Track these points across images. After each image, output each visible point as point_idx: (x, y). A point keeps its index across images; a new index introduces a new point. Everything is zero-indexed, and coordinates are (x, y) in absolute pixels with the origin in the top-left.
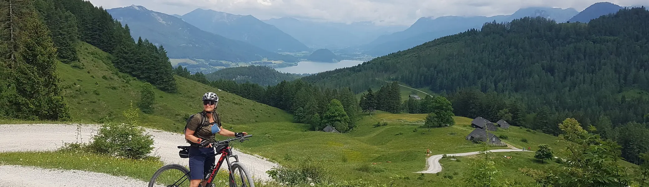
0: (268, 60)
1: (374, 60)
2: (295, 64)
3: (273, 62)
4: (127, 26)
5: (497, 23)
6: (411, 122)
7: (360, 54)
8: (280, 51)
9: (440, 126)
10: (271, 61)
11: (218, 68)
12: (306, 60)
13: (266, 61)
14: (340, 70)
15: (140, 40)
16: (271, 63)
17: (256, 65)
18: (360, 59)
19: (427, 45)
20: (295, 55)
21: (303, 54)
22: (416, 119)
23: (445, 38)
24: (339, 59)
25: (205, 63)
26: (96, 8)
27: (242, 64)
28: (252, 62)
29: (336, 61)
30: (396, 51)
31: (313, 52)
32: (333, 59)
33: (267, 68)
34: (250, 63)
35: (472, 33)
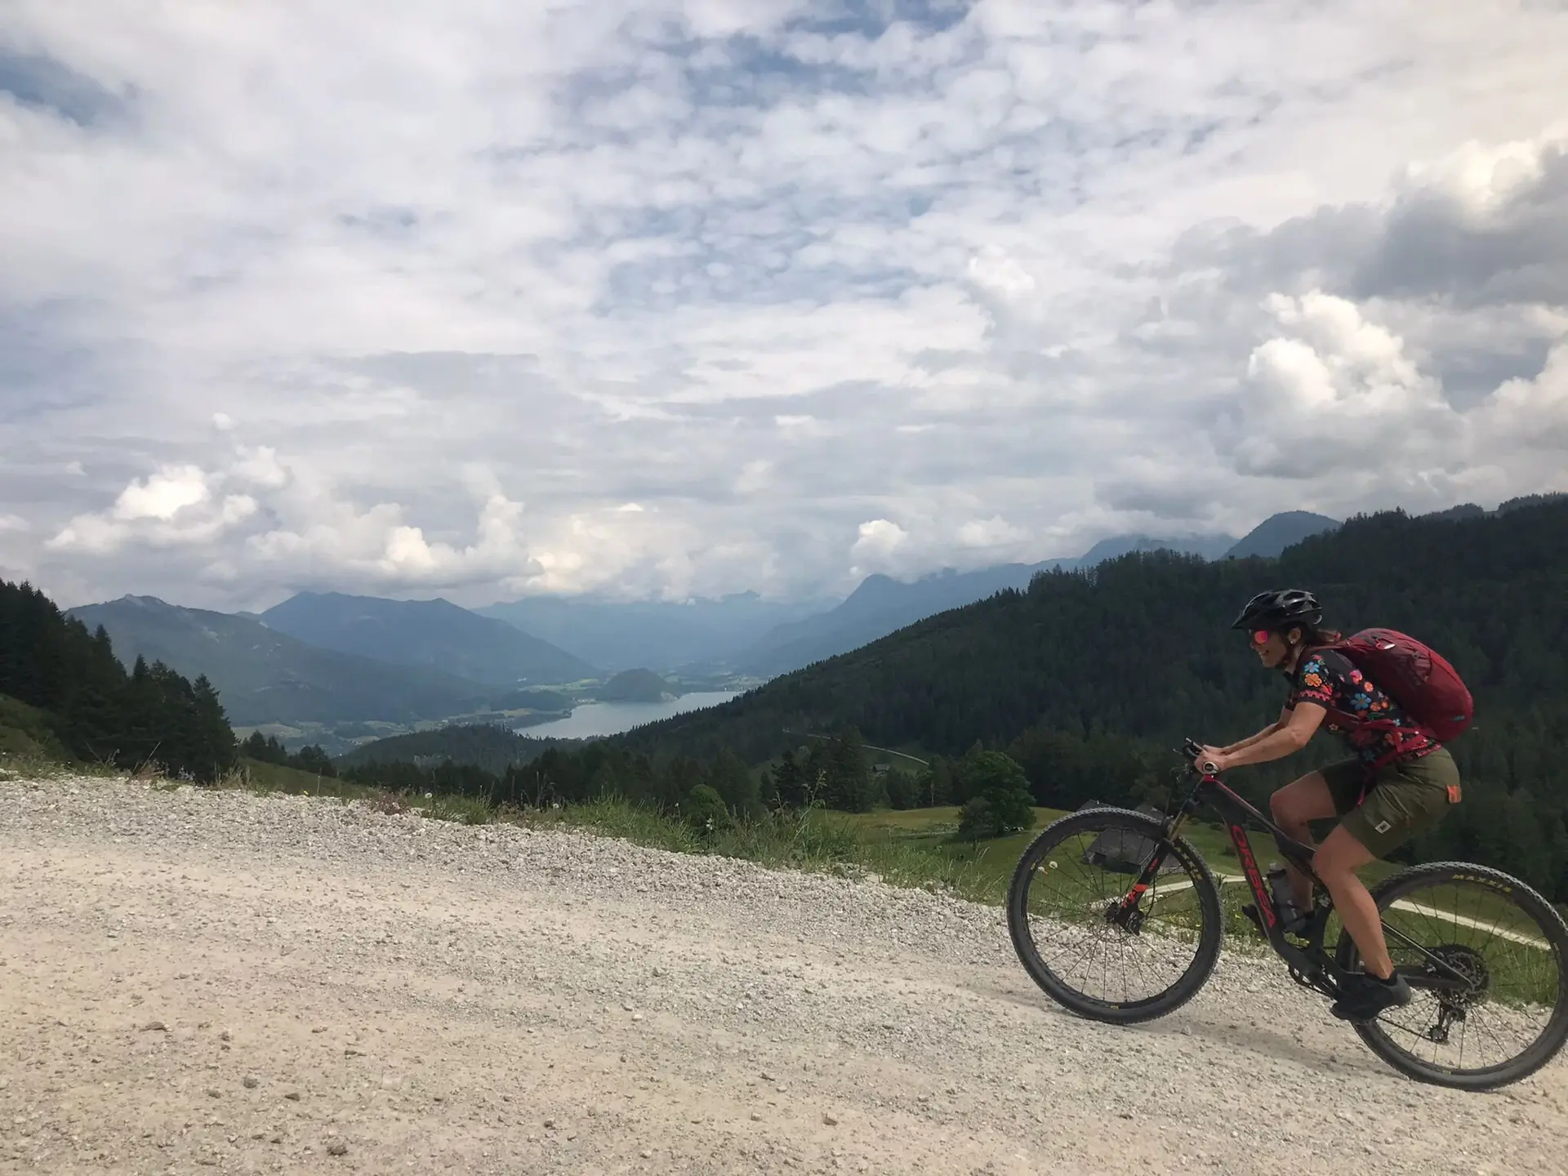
0: (492, 710)
1: (773, 683)
2: (565, 712)
3: (506, 713)
4: (101, 631)
5: (1064, 571)
6: (916, 832)
7: (730, 675)
8: (522, 684)
9: (1000, 833)
10: (502, 712)
11: (359, 742)
12: (593, 700)
13: (490, 713)
14: (688, 716)
15: (140, 664)
16: (502, 716)
17: (462, 725)
18: (731, 688)
19: (899, 638)
20: (562, 690)
21: (582, 686)
22: (924, 821)
23: (943, 615)
24: (680, 690)
25: (324, 732)
26: (11, 586)
27: (425, 725)
28: (451, 718)
29: (671, 696)
30: (825, 657)
31: (608, 680)
32: (663, 694)
33: (493, 728)
34: (446, 721)
35: (1008, 598)
